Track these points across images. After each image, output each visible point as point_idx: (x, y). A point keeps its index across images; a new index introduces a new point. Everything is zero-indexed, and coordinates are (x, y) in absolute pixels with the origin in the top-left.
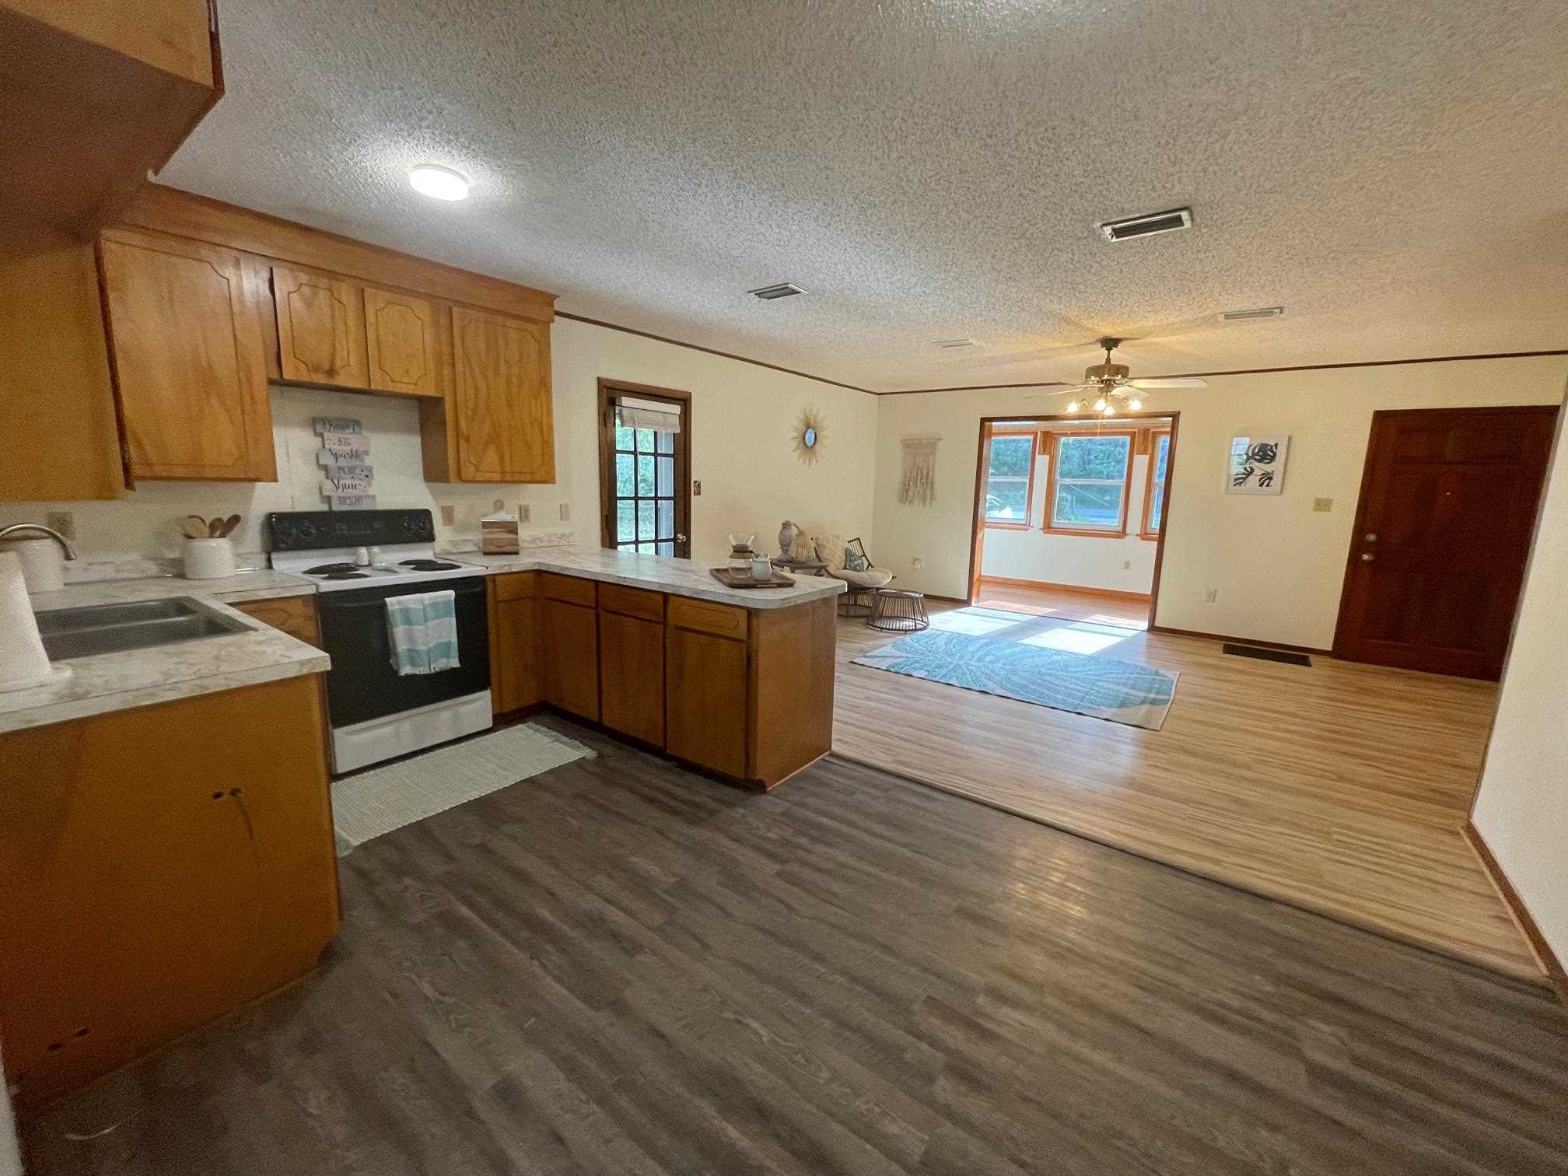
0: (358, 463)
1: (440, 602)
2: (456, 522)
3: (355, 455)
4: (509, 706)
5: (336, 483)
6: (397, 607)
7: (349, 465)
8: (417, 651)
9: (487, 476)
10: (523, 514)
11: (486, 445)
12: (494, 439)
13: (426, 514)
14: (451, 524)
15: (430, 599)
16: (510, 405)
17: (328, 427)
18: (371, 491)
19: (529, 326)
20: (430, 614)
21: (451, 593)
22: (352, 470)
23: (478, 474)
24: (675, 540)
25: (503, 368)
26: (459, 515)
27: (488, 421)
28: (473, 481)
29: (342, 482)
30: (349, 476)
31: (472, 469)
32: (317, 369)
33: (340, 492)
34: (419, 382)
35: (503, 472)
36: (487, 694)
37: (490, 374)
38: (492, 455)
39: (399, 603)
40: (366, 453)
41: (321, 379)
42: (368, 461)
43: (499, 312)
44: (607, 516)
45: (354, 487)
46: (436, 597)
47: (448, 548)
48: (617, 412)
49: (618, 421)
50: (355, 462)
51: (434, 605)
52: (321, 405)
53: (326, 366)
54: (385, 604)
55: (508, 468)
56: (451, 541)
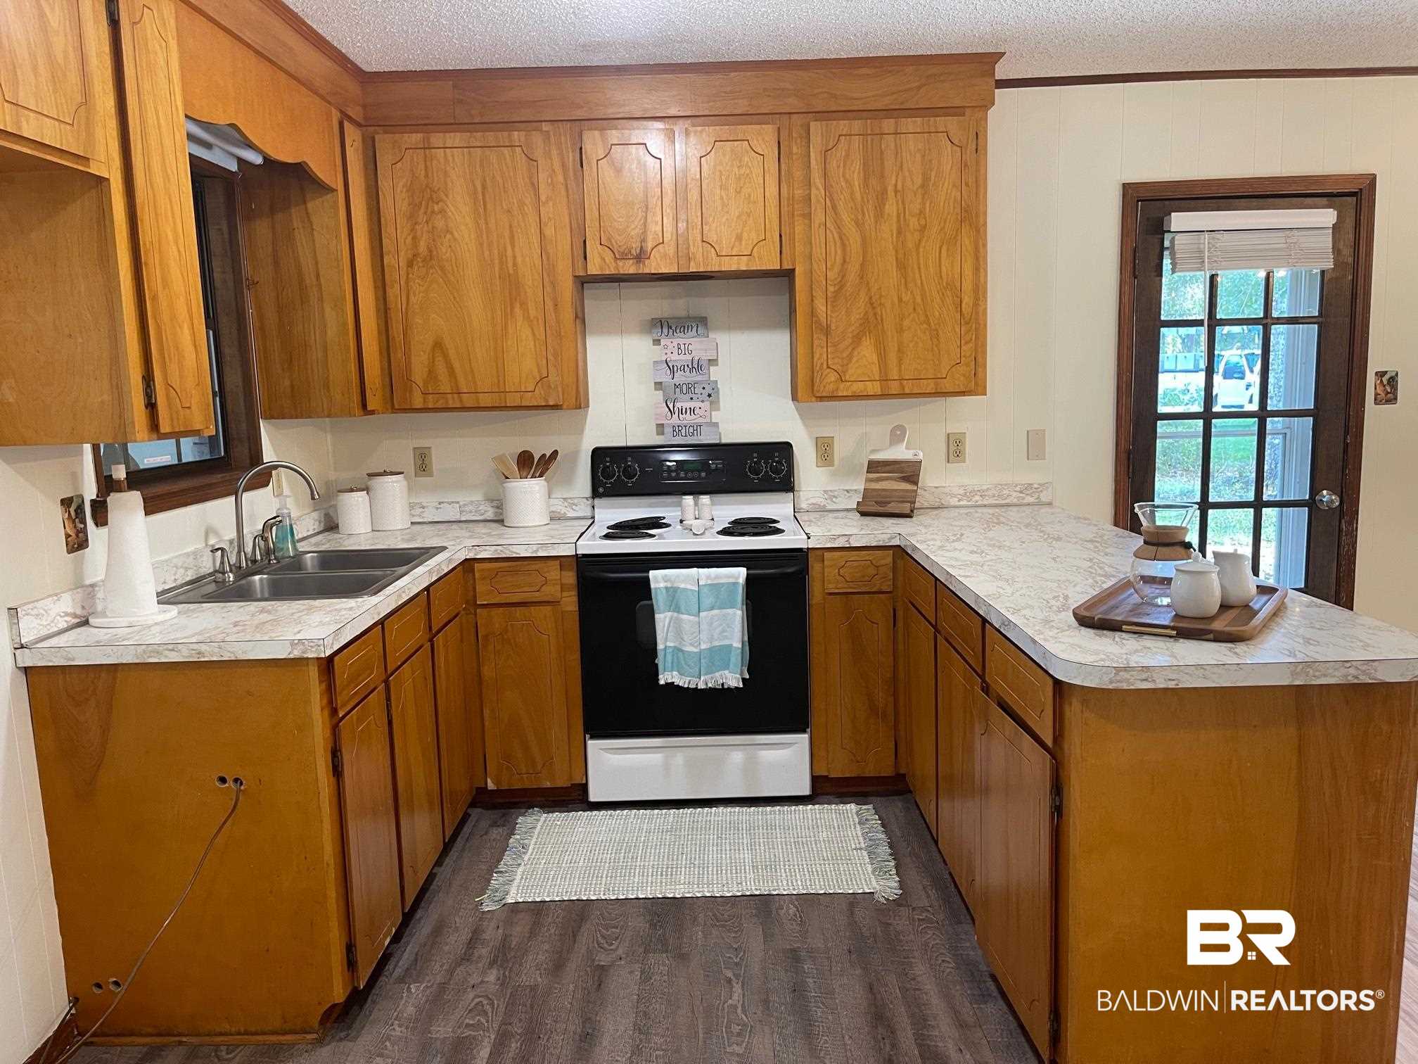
0: (699, 378)
1: (723, 584)
2: (836, 462)
3: (696, 367)
4: (839, 768)
5: (671, 406)
6: (662, 585)
7: (689, 380)
8: (682, 651)
9: (857, 388)
10: (952, 448)
11: (857, 340)
12: (870, 325)
13: (785, 449)
14: (831, 464)
15: (708, 577)
16: (902, 266)
17: (665, 330)
18: (716, 416)
19: (942, 122)
20: (708, 601)
21: (741, 573)
22: (690, 387)
23: (842, 386)
24: (1311, 504)
25: (891, 208)
26: (839, 451)
27: (863, 295)
28: (833, 398)
29: (678, 405)
30: (688, 396)
31: (833, 377)
32: (624, 256)
33: (675, 420)
34: (755, 253)
35: (884, 380)
36: (801, 741)
37: (870, 219)
38: (867, 352)
39: (666, 579)
40: (713, 362)
41: (629, 268)
42: (715, 373)
43: (888, 112)
44: (1129, 453)
45: (692, 411)
46: (717, 577)
47: (821, 501)
48: (1167, 244)
49: (1167, 262)
50: (694, 377)
51: (715, 587)
52: (660, 302)
53: (635, 246)
54: (647, 580)
55: (894, 374)
56: (825, 492)
